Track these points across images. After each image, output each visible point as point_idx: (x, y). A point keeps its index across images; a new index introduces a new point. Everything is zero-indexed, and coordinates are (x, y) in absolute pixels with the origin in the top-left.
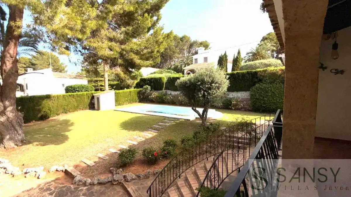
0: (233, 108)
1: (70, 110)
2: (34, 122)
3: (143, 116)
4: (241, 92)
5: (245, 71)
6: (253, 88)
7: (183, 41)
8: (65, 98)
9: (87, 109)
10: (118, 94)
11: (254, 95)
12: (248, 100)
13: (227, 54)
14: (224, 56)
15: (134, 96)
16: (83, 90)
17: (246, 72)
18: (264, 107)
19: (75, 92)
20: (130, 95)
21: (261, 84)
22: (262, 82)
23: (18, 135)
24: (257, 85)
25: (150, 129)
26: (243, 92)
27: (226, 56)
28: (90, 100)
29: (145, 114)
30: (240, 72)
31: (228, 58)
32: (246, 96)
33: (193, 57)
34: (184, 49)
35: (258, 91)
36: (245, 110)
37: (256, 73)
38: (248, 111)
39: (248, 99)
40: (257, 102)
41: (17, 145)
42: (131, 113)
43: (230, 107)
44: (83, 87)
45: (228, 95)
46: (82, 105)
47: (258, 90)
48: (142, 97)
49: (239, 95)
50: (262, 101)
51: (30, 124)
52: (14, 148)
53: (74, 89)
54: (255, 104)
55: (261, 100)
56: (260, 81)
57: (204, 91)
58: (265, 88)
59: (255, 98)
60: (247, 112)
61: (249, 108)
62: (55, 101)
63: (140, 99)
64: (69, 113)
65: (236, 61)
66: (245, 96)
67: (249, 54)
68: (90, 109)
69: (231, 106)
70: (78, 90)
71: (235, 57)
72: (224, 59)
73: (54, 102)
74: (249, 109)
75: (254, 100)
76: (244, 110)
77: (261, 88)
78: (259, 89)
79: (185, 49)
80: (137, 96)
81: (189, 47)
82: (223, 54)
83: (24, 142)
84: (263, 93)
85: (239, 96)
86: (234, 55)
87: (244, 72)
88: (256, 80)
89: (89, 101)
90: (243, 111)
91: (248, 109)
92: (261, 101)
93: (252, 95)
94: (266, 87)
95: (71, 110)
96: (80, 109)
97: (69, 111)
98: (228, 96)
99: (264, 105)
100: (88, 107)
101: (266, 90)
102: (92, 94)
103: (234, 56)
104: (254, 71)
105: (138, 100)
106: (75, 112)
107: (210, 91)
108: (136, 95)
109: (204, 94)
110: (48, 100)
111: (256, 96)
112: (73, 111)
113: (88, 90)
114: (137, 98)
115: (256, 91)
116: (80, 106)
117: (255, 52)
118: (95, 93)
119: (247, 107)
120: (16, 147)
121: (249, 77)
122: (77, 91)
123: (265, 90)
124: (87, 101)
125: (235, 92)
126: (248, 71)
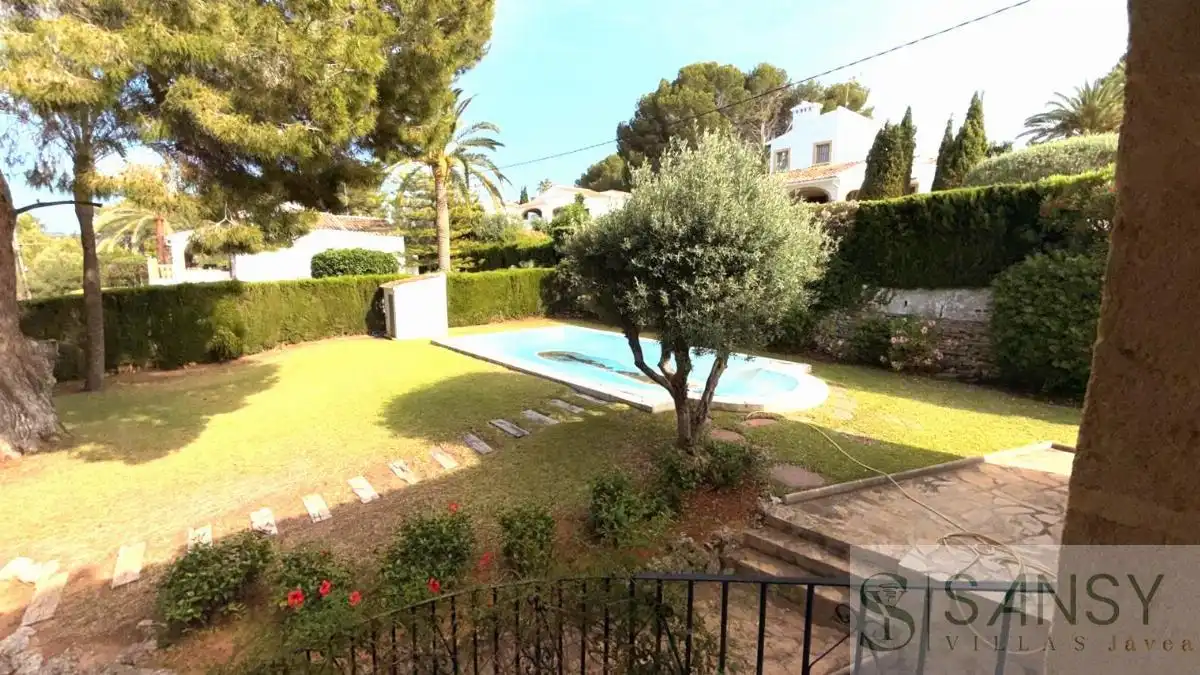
0: (893, 363)
1: (304, 332)
2: (193, 367)
3: (496, 375)
4: (949, 293)
5: (973, 190)
6: (1010, 275)
7: (756, 87)
8: (288, 294)
9: (363, 334)
10: (466, 283)
11: (1010, 308)
12: (983, 330)
13: (915, 122)
14: (900, 133)
15: (526, 292)
16: (359, 269)
17: (979, 192)
18: (1066, 372)
19: (335, 273)
20: (514, 292)
21: (1058, 253)
22: (1065, 246)
23: (26, 416)
24: (1029, 261)
25: (473, 433)
26: (958, 293)
27: (910, 128)
28: (370, 303)
29: (510, 368)
30: (945, 196)
31: (917, 138)
32: (973, 313)
33: (769, 146)
34: (758, 123)
35: (1038, 291)
36: (963, 380)
37: (1034, 195)
38: (975, 383)
39: (982, 324)
40: (1021, 343)
41: (21, 451)
42: (474, 356)
43: (882, 358)
44: (357, 260)
45: (886, 304)
46: (344, 321)
47: (1039, 285)
48: (558, 298)
49: (938, 306)
50: (1056, 341)
51: (178, 372)
52: (8, 458)
53: (331, 266)
54: (1014, 352)
55: (1049, 333)
56: (1057, 237)
57: (654, 284)
58: (1080, 275)
59: (1015, 326)
60: (970, 390)
61: (981, 367)
62: (254, 301)
63: (550, 306)
64: (302, 343)
65: (953, 153)
66: (966, 309)
67: (1040, 121)
68: (369, 333)
69: (886, 355)
70: (342, 267)
71: (955, 133)
72: (899, 145)
73: (250, 303)
74: (985, 372)
75: (1011, 332)
76: (955, 375)
77: (1054, 277)
78: (1043, 281)
79: (761, 121)
80: (541, 294)
81: (778, 110)
82: (896, 120)
83: (47, 442)
84: (1063, 298)
85: (938, 310)
86: (950, 122)
87: (968, 196)
88: (1030, 235)
89: (367, 307)
90: (952, 380)
91: (979, 375)
92: (1050, 341)
93: (1000, 312)
94: (1084, 270)
95: (307, 334)
96: (338, 332)
97: (302, 336)
98: (883, 308)
99: (1065, 365)
100: (365, 327)
101: (1085, 283)
102: (378, 282)
103: (948, 129)
104: (1025, 186)
105: (544, 309)
106: (319, 342)
107: (684, 286)
108: (536, 292)
109: (655, 300)
110: (235, 300)
111: (1020, 313)
112: (316, 338)
113: (373, 269)
114: (540, 302)
115: (1024, 288)
116: (337, 319)
117: (1072, 110)
118: (386, 281)
119: (973, 362)
120: (16, 455)
121: (993, 218)
122: (340, 270)
123: (1077, 284)
124: (361, 307)
125: (918, 290)
126: (991, 190)
